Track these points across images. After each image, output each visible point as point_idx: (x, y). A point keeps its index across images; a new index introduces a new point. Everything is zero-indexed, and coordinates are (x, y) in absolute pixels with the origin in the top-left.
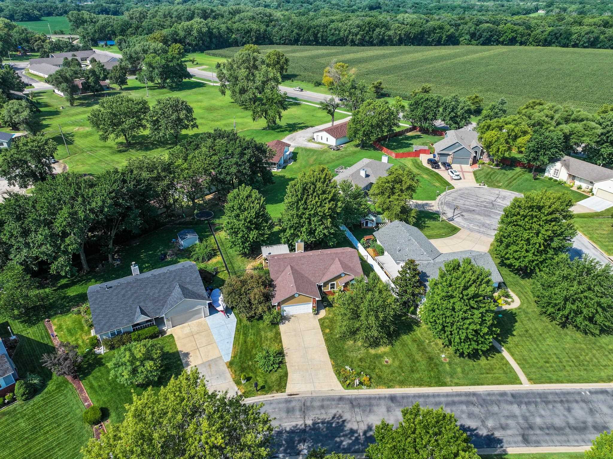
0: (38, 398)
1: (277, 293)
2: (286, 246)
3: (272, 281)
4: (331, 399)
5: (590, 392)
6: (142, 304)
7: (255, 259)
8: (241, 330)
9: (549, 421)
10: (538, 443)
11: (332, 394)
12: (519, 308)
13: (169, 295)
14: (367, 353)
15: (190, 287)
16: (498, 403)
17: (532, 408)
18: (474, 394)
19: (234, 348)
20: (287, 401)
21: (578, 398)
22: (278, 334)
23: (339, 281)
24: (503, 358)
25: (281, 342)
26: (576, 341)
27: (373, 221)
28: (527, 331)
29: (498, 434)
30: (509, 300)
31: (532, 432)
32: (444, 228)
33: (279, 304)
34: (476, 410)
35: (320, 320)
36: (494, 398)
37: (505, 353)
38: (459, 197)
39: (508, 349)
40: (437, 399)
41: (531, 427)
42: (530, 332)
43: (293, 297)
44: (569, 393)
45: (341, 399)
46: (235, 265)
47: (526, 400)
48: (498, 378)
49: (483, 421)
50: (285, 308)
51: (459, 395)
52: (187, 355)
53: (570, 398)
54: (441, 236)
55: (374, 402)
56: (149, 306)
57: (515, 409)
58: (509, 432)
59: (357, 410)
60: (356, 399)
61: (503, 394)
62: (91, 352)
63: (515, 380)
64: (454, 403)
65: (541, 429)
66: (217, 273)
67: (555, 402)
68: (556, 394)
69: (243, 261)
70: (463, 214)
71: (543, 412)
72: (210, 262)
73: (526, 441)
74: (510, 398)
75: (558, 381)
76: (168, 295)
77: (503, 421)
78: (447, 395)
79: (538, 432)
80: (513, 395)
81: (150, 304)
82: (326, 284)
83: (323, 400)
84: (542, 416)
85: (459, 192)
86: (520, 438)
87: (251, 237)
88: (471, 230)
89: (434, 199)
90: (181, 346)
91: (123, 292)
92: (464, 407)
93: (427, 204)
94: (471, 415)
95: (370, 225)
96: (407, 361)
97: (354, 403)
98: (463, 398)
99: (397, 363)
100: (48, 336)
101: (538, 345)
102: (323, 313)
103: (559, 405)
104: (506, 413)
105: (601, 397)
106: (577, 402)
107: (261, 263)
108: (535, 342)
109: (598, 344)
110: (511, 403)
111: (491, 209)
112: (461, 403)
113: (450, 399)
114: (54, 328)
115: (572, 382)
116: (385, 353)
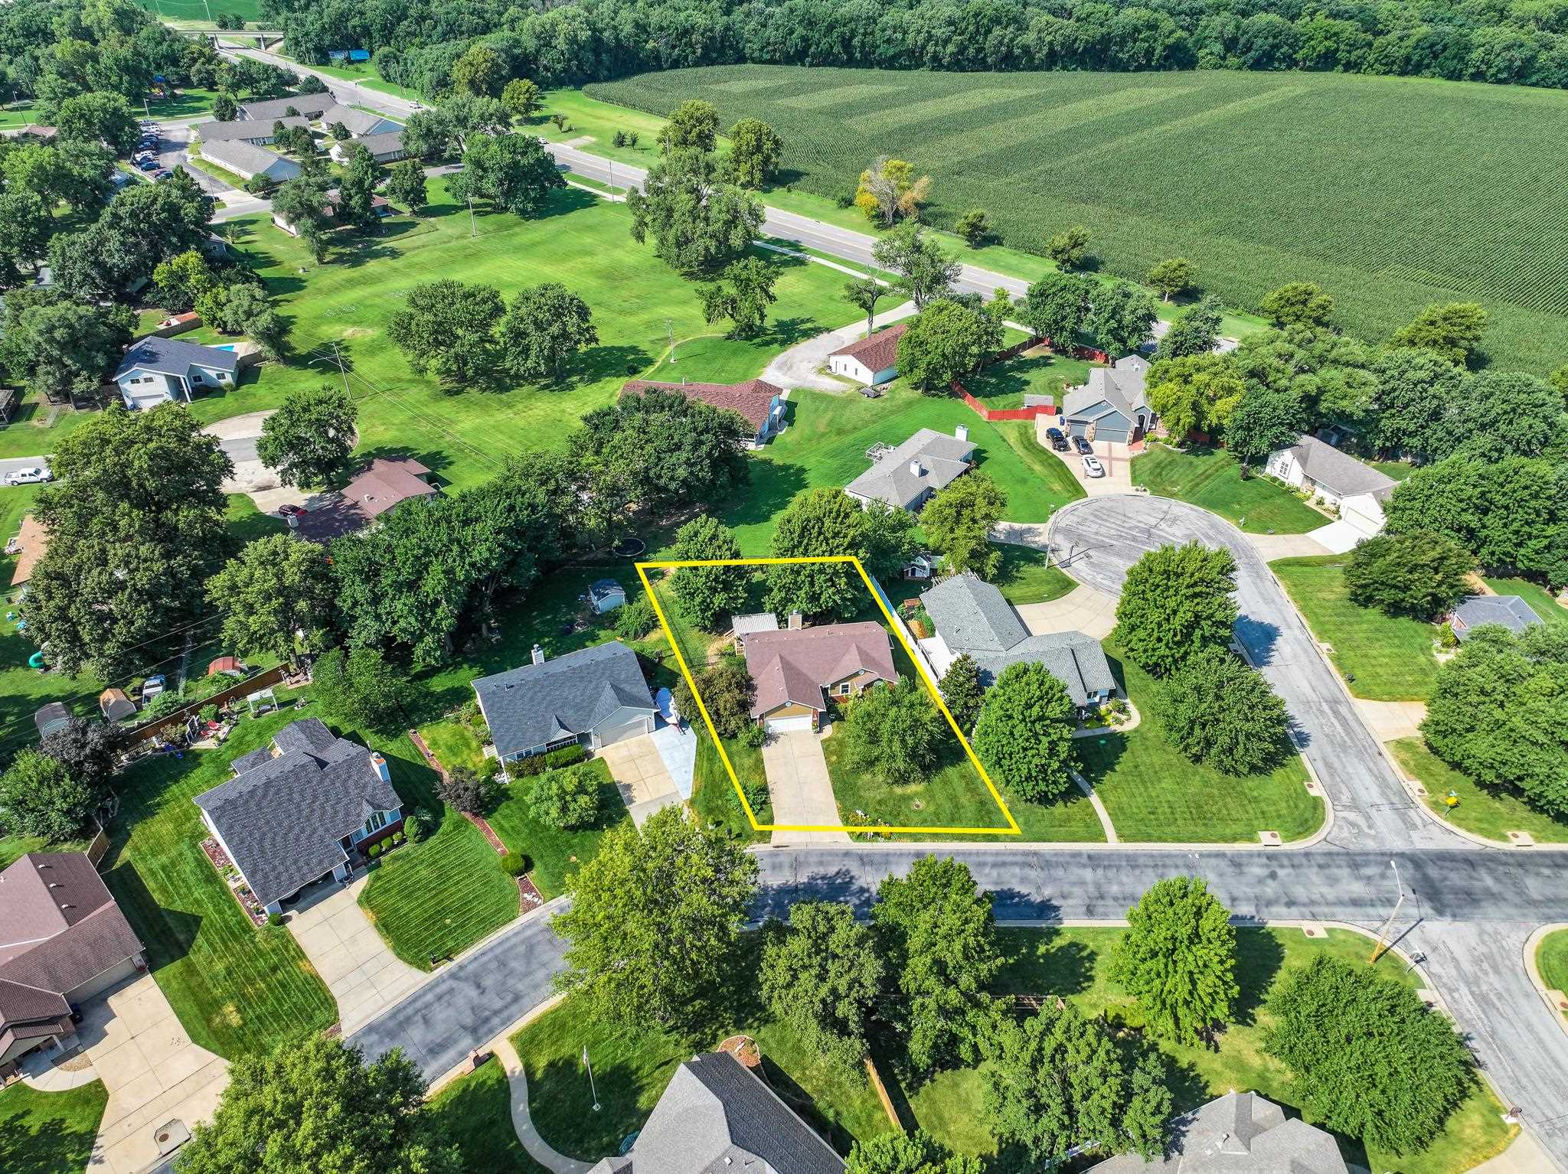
0: (433, 840)
1: (759, 699)
2: (773, 615)
3: (751, 679)
4: (832, 853)
5: (1201, 855)
6: (559, 713)
7: (721, 634)
8: (706, 754)
9: (1128, 890)
10: (1105, 916)
11: (836, 847)
12: (1136, 731)
13: (597, 700)
14: (891, 793)
15: (627, 687)
16: (1065, 866)
17: (1111, 873)
18: (1035, 854)
19: (695, 780)
20: (772, 855)
21: (1180, 862)
22: (760, 762)
23: (854, 680)
24: (1089, 805)
25: (764, 772)
26: (1206, 783)
27: (924, 568)
28: (1136, 767)
29: (1055, 902)
30: (1123, 717)
31: (1101, 902)
32: (1048, 583)
33: (762, 717)
34: (1032, 874)
35: (823, 742)
36: (1061, 859)
37: (1094, 799)
38: (1092, 518)
39: (1101, 793)
40: (981, 859)
41: (1102, 897)
42: (1142, 768)
43: (783, 706)
44: (1169, 856)
45: (847, 854)
46: (688, 646)
47: (1106, 863)
48: (1074, 833)
49: (1039, 888)
50: (771, 723)
51: (1014, 854)
52: (628, 787)
53: (1168, 862)
54: (1039, 599)
55: (891, 859)
56: (570, 716)
57: (1088, 874)
58: (1070, 902)
59: (868, 868)
60: (867, 855)
61: (1076, 855)
62: (489, 780)
63: (1099, 836)
64: (1004, 864)
65: (1116, 899)
66: (661, 659)
67: (1146, 866)
68: (1152, 856)
69: (700, 639)
70: (1090, 552)
71: (1125, 879)
72: (647, 639)
73: (1090, 912)
74: (1084, 860)
75: (1160, 840)
76: (594, 699)
77: (1066, 889)
78: (997, 854)
79: (1110, 902)
80: (1090, 857)
81: (570, 713)
82: (834, 686)
83: (822, 855)
84: (1121, 884)
85: (1095, 506)
86: (1084, 909)
87: (716, 602)
88: (1096, 587)
89: (1045, 522)
90: (619, 774)
91: (530, 694)
92: (1017, 870)
93: (1029, 530)
94: (1023, 880)
95: (919, 574)
96: (947, 806)
97: (864, 860)
98: (1019, 859)
99: (932, 808)
100: (420, 755)
101: (1146, 788)
102: (829, 730)
103: (1150, 872)
104: (1073, 878)
105: (1213, 861)
106: (1177, 867)
107: (732, 645)
108: (1144, 782)
109: (1239, 789)
110: (1084, 866)
111: (1144, 543)
112: (1015, 864)
113: (1000, 859)
114: (426, 743)
115: (1180, 841)
116: (916, 794)
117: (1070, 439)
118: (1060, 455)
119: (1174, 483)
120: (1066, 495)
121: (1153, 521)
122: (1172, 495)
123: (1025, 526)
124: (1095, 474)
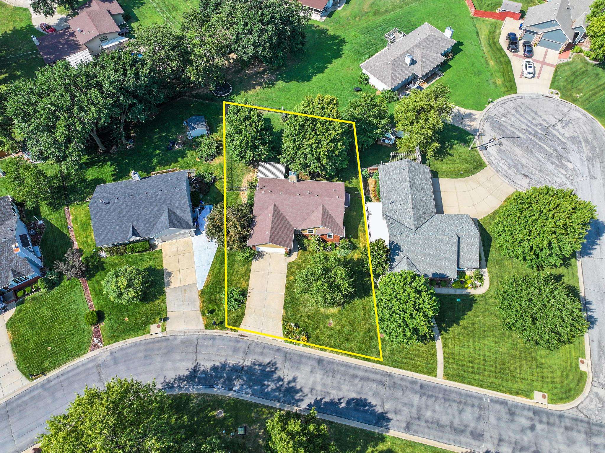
1: (254, 234)
2: (284, 167)
3: (254, 217)
4: (270, 347)
5: (492, 400)
6: (135, 224)
8: (219, 258)
9: (437, 416)
10: (416, 433)
11: (274, 343)
13: (159, 218)
14: (317, 310)
15: (178, 212)
16: (404, 389)
17: (430, 402)
18: (389, 375)
19: (209, 277)
20: (237, 341)
21: (476, 402)
23: (317, 229)
24: (434, 347)
25: (248, 280)
26: (514, 347)
27: (391, 139)
28: (473, 324)
29: (389, 415)
31: (417, 422)
32: (467, 162)
34: (382, 390)
35: (289, 264)
36: (404, 384)
37: (439, 344)
38: (513, 112)
39: (444, 339)
40: (356, 372)
41: (419, 419)
44: (471, 396)
45: (279, 350)
47: (430, 393)
48: (418, 366)
49: (383, 402)
51: (376, 372)
52: (170, 274)
53: (469, 401)
55: (304, 360)
57: (416, 399)
58: (399, 417)
59: (287, 364)
60: (291, 354)
61: (414, 382)
63: (432, 372)
64: (368, 379)
65: (427, 422)
66: (215, 181)
67: (454, 401)
68: (460, 394)
69: (243, 169)
70: (503, 141)
71: (437, 408)
73: (408, 428)
74: (417, 388)
75: (469, 383)
77: (399, 407)
78: (366, 370)
79: (423, 423)
80: (422, 386)
81: (142, 224)
82: (303, 230)
83: (264, 347)
84: (434, 411)
85: (519, 102)
86: (404, 425)
89: (481, 109)
91: (119, 209)
92: (374, 385)
93: (470, 115)
94: (376, 394)
95: (387, 142)
96: (348, 328)
97: (288, 356)
98: (378, 377)
99: (338, 327)
101: (474, 342)
103: (455, 405)
104: (406, 400)
105: (498, 407)
106: (473, 406)
108: (474, 337)
110: (416, 392)
112: (374, 380)
113: (367, 375)
115: (481, 386)
117: (521, 43)
118: (510, 54)
119: (579, 91)
120: (504, 89)
121: (553, 121)
122: (575, 101)
123: (468, 111)
124: (528, 76)
